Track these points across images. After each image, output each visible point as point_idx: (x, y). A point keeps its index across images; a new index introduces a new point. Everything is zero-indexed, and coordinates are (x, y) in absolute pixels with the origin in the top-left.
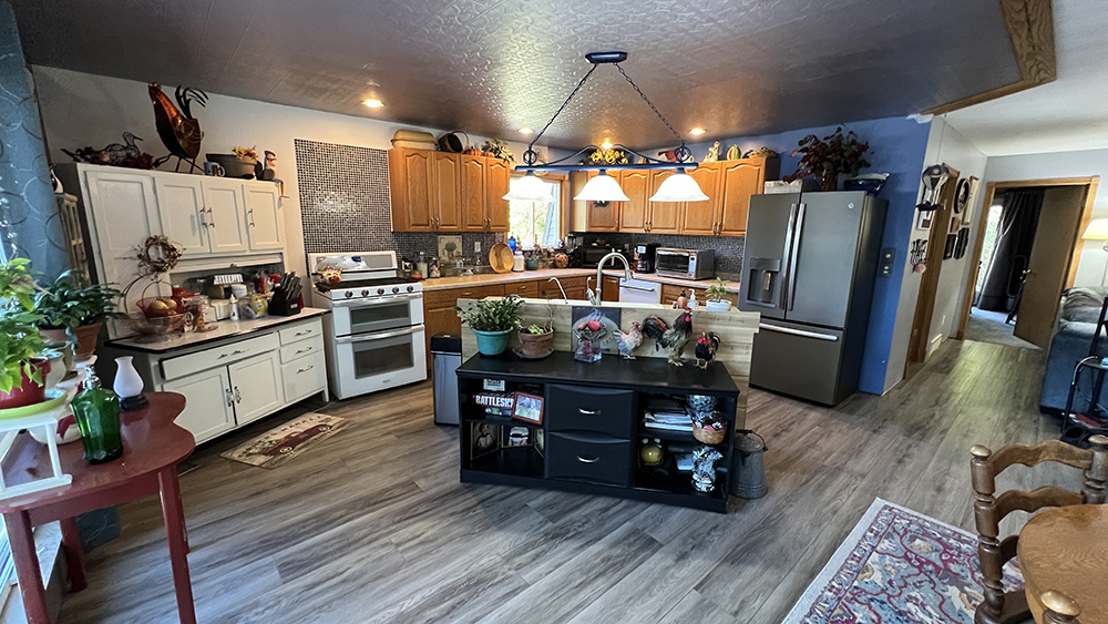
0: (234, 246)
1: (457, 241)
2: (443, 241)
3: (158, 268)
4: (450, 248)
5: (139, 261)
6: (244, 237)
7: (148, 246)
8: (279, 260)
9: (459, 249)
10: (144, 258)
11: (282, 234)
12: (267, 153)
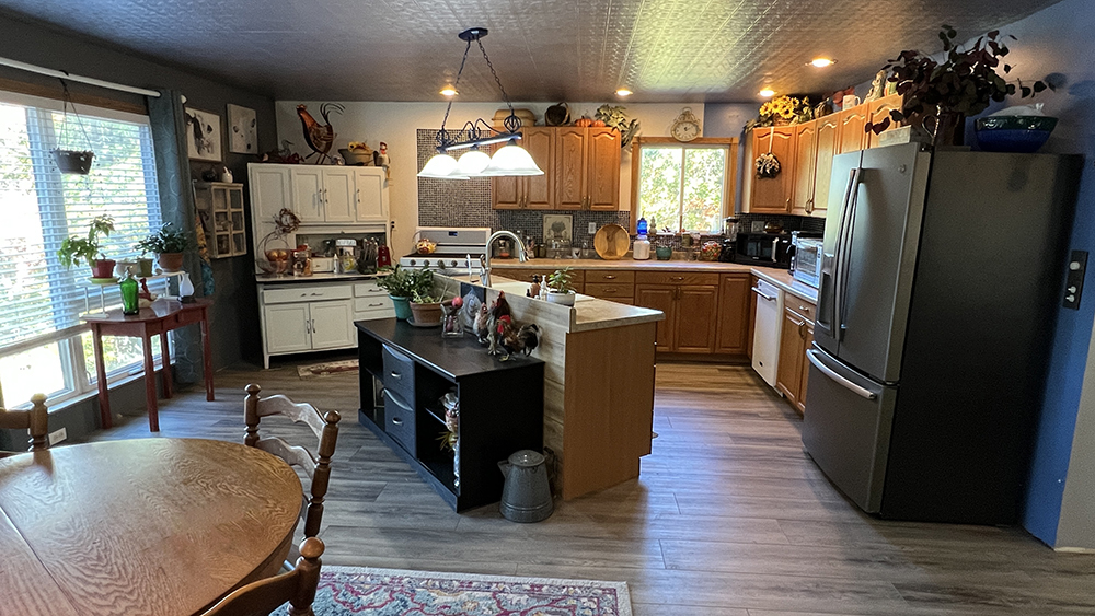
0: (343, 218)
1: (567, 221)
2: (550, 220)
3: (286, 230)
4: (558, 228)
5: (276, 225)
6: (352, 210)
7: (281, 216)
8: (383, 231)
9: (568, 231)
10: (280, 223)
11: (386, 208)
12: (382, 144)
